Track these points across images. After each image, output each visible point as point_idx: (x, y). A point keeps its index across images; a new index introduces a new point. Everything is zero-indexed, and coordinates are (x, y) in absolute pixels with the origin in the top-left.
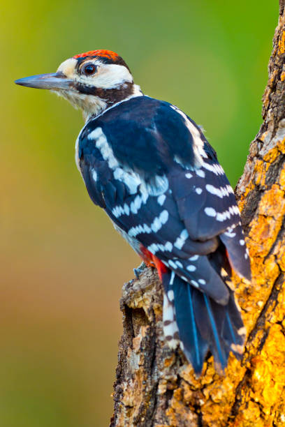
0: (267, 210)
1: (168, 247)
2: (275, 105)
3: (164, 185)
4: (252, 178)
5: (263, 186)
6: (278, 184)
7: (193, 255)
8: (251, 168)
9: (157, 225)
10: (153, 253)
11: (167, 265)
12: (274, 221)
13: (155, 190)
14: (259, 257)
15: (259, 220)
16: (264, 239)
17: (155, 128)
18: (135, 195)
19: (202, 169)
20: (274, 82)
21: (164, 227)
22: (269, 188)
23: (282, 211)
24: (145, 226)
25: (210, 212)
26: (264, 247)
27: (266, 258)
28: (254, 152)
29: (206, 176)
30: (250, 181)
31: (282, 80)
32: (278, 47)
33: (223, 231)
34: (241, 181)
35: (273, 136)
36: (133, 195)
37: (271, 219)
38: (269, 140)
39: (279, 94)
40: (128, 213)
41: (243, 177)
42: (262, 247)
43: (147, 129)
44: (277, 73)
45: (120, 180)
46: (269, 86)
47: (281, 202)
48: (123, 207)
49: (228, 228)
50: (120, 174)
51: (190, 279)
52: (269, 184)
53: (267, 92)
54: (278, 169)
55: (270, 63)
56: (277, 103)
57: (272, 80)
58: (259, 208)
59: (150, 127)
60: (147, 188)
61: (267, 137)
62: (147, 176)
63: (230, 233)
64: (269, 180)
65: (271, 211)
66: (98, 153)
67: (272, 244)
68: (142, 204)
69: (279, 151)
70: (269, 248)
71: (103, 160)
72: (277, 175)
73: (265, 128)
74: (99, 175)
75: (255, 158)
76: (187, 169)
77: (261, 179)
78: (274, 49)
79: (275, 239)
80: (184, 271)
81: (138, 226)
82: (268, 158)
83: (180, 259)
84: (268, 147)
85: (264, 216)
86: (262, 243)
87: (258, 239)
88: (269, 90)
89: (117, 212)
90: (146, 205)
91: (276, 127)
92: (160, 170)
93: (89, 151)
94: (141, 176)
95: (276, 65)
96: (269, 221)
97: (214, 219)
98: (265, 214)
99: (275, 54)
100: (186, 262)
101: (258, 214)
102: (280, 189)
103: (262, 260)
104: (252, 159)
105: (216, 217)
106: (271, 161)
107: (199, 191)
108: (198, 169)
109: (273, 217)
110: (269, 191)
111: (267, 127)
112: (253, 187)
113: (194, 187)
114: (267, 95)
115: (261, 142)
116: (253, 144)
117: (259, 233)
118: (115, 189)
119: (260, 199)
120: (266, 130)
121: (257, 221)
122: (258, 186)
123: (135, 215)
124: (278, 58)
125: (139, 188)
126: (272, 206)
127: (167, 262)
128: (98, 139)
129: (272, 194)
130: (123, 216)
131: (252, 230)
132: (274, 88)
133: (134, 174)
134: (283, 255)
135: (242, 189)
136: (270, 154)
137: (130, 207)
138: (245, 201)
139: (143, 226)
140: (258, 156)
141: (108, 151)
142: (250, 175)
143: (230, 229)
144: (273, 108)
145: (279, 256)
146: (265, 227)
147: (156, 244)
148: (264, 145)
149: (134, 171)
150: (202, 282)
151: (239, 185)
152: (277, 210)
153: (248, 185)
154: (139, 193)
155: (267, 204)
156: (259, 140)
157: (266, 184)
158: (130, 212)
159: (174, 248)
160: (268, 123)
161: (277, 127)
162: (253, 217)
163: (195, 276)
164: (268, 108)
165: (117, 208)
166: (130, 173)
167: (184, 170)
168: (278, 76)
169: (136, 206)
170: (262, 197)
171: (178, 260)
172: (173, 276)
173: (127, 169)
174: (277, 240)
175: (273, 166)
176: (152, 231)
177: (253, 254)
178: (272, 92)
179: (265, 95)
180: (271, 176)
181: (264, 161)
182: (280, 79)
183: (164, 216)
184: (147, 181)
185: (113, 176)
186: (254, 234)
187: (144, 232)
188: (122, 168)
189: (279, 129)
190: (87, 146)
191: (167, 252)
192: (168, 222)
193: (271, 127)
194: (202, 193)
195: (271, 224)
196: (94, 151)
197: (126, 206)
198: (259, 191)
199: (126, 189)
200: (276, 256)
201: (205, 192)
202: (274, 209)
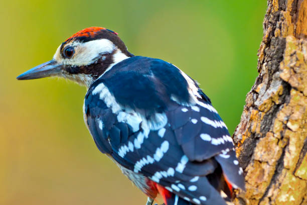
0: (262, 156)
1: (171, 172)
2: (269, 59)
3: (163, 119)
4: (248, 126)
5: (258, 134)
6: (271, 132)
7: (193, 176)
8: (247, 118)
9: (159, 155)
10: (158, 181)
11: (171, 190)
12: (268, 166)
13: (155, 124)
14: (255, 199)
15: (254, 166)
16: (259, 182)
17: (152, 74)
18: (138, 132)
19: (197, 105)
20: (268, 38)
21: (166, 155)
22: (264, 135)
23: (275, 156)
24: (149, 157)
25: (205, 137)
26: (259, 190)
27: (261, 200)
28: (250, 102)
29: (200, 111)
30: (247, 129)
31: (276, 36)
32: (272, 5)
33: (218, 153)
34: (238, 129)
35: (267, 88)
36: (136, 132)
37: (265, 164)
38: (264, 91)
39: (273, 49)
40: (132, 150)
41: (240, 126)
42: (257, 190)
43: (145, 76)
44: (271, 30)
45: (124, 122)
46: (264, 42)
47: (275, 149)
48: (127, 146)
49: (223, 151)
50: (122, 117)
51: (191, 198)
52: (264, 132)
53: (262, 47)
54: (272, 118)
55: (265, 20)
56: (271, 58)
57: (266, 36)
58: (255, 154)
59: (148, 73)
60: (148, 124)
61: (262, 88)
62: (147, 115)
63: (225, 155)
64: (264, 128)
65: (265, 157)
66: (102, 104)
67: (266, 187)
68: (145, 139)
69: (273, 102)
70: (263, 191)
71: (107, 108)
72: (271, 124)
73: (260, 80)
74: (104, 123)
75: (251, 108)
76: (183, 105)
77: (256, 127)
78: (269, 8)
79: (269, 183)
80: (186, 192)
81: (142, 159)
82: (263, 108)
83: (182, 182)
84: (263, 97)
85: (259, 161)
86: (257, 187)
87: (253, 183)
88: (264, 46)
89: (123, 151)
90: (148, 139)
91: (270, 80)
92: (160, 108)
93: (94, 104)
94: (141, 114)
95: (271, 23)
96: (264, 166)
97: (209, 143)
98: (260, 160)
99: (270, 12)
100: (187, 184)
101: (254, 160)
102: (274, 136)
103: (257, 202)
104: (248, 109)
105: (211, 141)
106: (266, 110)
107: (194, 121)
108: (193, 106)
109: (267, 162)
110: (264, 138)
111: (262, 79)
112: (249, 134)
113: (190, 118)
114: (262, 50)
115: (257, 93)
116: (249, 95)
117: (254, 177)
118: (119, 131)
119: (255, 146)
120: (261, 82)
121: (252, 166)
122: (253, 134)
123: (139, 149)
124: (272, 16)
125: (140, 125)
126: (267, 152)
127: (170, 187)
128: (101, 91)
129: (267, 141)
130: (129, 154)
131: (248, 174)
132: (268, 44)
133: (135, 114)
134: (276, 197)
135: (239, 136)
136: (265, 104)
137: (133, 143)
138: (242, 148)
139: (146, 159)
140: (254, 106)
141: (111, 99)
142: (247, 123)
143: (224, 152)
144: (268, 62)
145: (273, 198)
146: (260, 171)
147: (159, 172)
148: (260, 96)
149: (135, 111)
150: (203, 198)
151: (236, 133)
152: (271, 156)
153: (244, 133)
154: (141, 130)
155: (261, 150)
156: (254, 92)
157: (261, 132)
158: (135, 148)
159: (176, 172)
160: (263, 76)
161: (272, 80)
162: (249, 163)
163: (197, 194)
164: (263, 62)
165: (122, 148)
166: (132, 114)
167: (180, 106)
168: (272, 33)
169: (139, 141)
170: (257, 144)
171: (180, 183)
172: (177, 199)
173: (129, 111)
174: (271, 184)
175: (268, 116)
176: (155, 161)
177: (249, 196)
178: (266, 47)
179: (261, 49)
180: (266, 124)
181: (260, 111)
182: (274, 35)
183: (165, 146)
184: (148, 118)
185: (117, 120)
186: (250, 178)
187: (148, 163)
188: (124, 111)
189: (273, 81)
190: (92, 101)
191: (169, 177)
192: (168, 151)
193: (266, 80)
194: (197, 123)
195: (265, 169)
196: (98, 103)
197: (130, 144)
198: (255, 138)
199: (130, 128)
200: (270, 198)
201: (200, 122)
202: (268, 155)
